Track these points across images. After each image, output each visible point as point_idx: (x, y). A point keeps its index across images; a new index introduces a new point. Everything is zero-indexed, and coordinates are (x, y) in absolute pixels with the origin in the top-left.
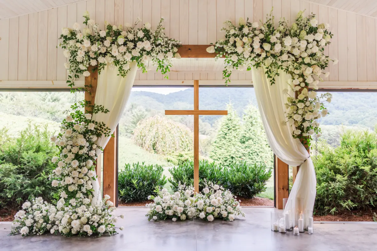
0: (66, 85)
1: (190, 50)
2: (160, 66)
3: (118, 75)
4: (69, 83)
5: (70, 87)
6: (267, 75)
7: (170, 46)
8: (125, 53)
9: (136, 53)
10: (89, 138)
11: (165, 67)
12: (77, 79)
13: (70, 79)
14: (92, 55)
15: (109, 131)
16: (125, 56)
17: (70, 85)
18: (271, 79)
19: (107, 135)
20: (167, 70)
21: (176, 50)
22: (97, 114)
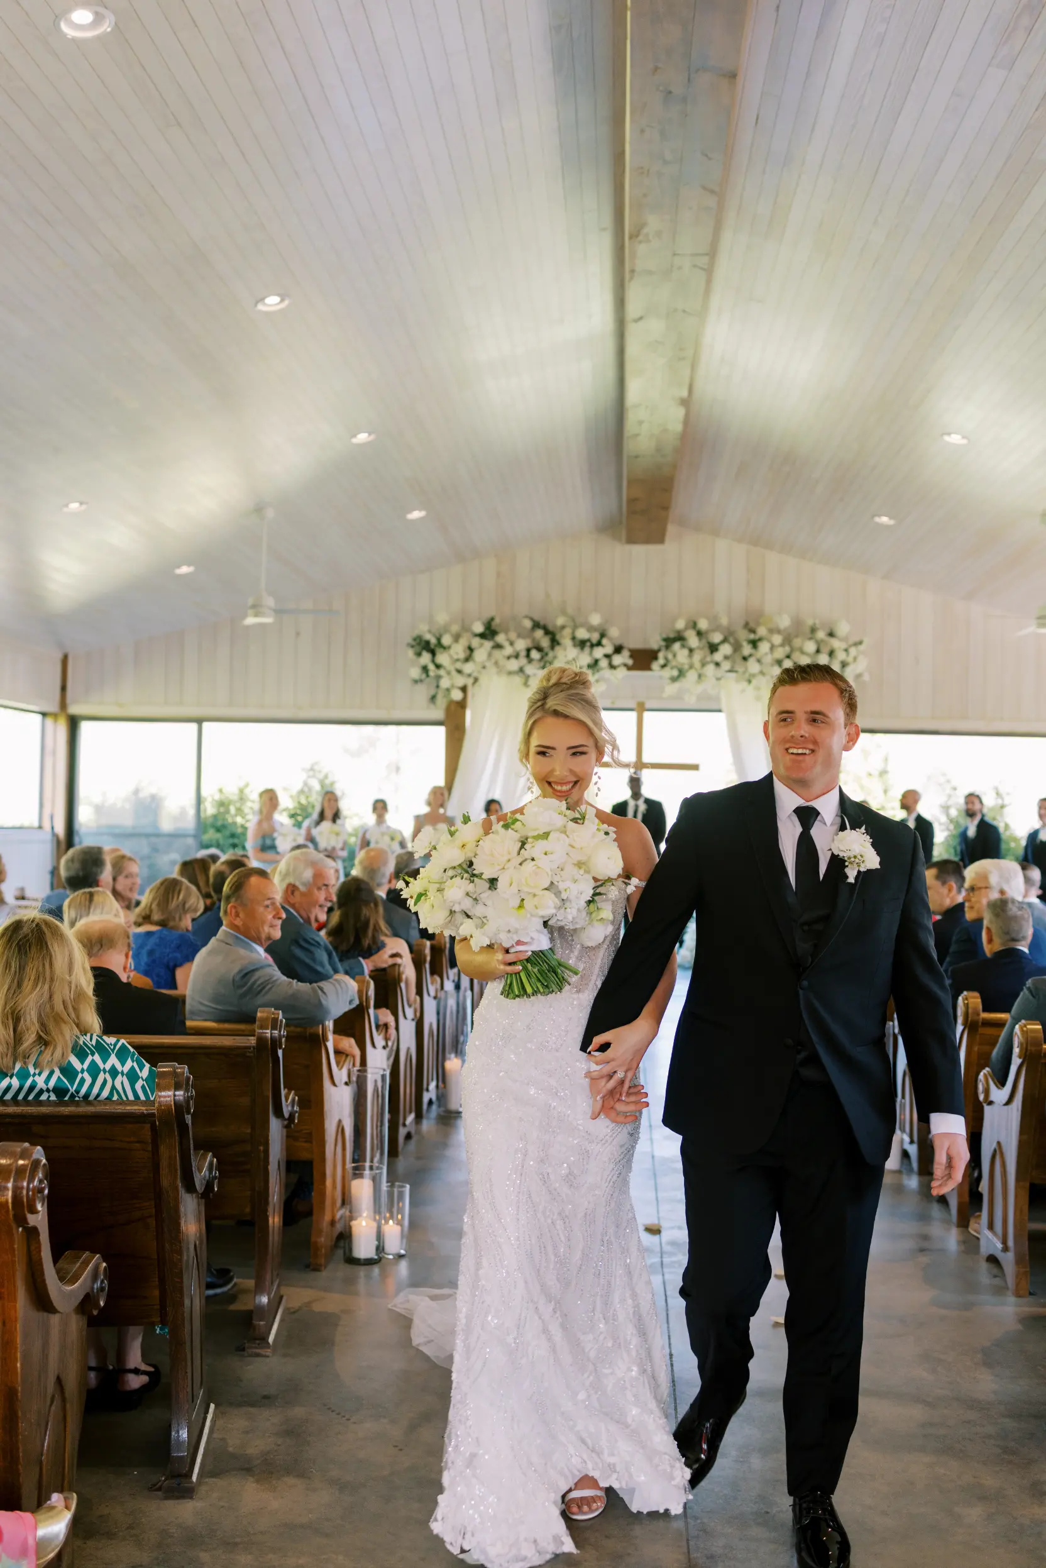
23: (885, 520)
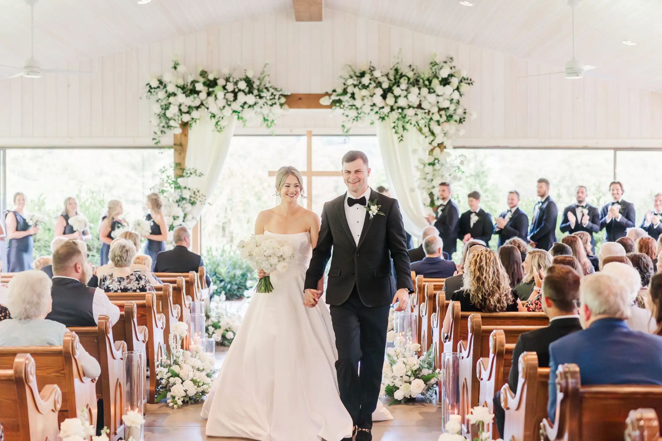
0: (152, 143)
1: (300, 101)
2: (265, 120)
3: (213, 131)
4: (155, 141)
5: (156, 145)
6: (394, 130)
7: (277, 97)
8: (224, 107)
9: (236, 106)
10: (183, 207)
11: (270, 120)
12: (164, 135)
13: (156, 137)
14: (185, 109)
15: (204, 198)
16: (224, 111)
17: (157, 143)
18: (400, 135)
19: (203, 203)
20: (273, 124)
21: (283, 100)
22: (189, 178)
23: (466, 4)
